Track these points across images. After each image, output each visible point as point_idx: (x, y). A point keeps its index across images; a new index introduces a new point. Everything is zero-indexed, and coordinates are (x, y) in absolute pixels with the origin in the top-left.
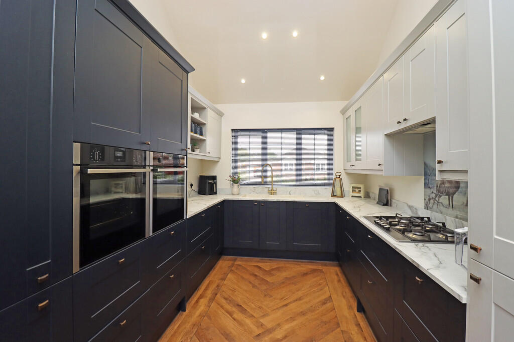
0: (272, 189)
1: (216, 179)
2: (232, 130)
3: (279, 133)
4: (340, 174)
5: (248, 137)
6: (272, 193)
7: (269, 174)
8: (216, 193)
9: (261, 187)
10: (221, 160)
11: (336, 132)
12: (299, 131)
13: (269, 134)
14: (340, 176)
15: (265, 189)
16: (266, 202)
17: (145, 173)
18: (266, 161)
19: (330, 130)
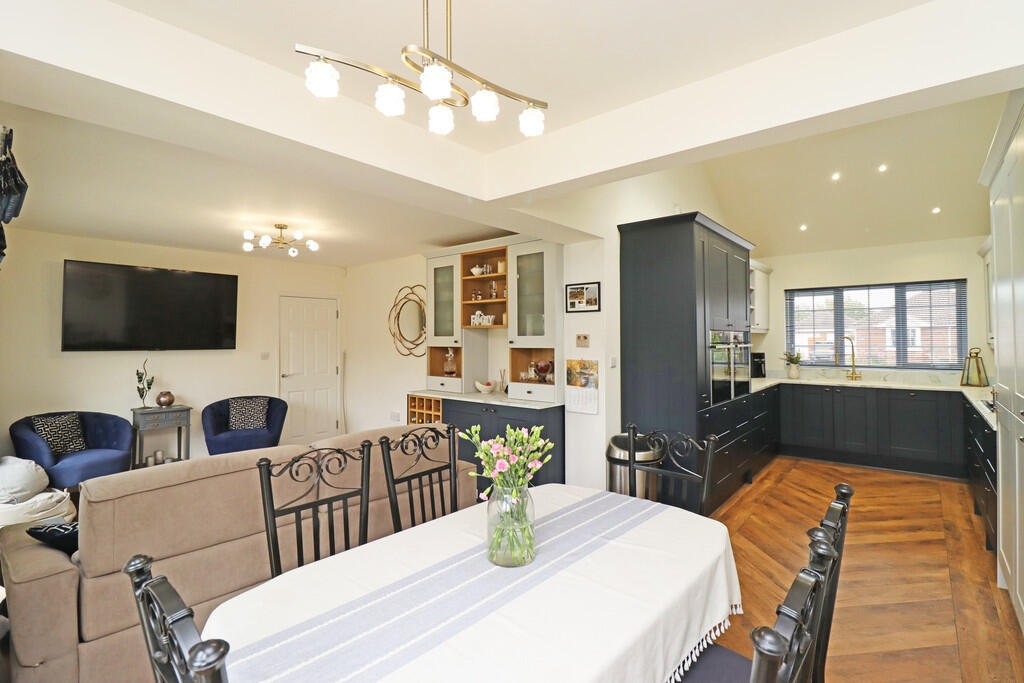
0: (854, 373)
1: (763, 357)
2: (786, 291)
3: (865, 291)
4: (977, 351)
5: (811, 297)
6: (853, 377)
7: (848, 351)
8: (764, 376)
9: (834, 370)
10: (770, 332)
11: (969, 285)
12: (901, 287)
13: (846, 294)
14: (977, 354)
15: (842, 372)
16: (844, 388)
17: (729, 349)
18: (843, 332)
19: (961, 283)
